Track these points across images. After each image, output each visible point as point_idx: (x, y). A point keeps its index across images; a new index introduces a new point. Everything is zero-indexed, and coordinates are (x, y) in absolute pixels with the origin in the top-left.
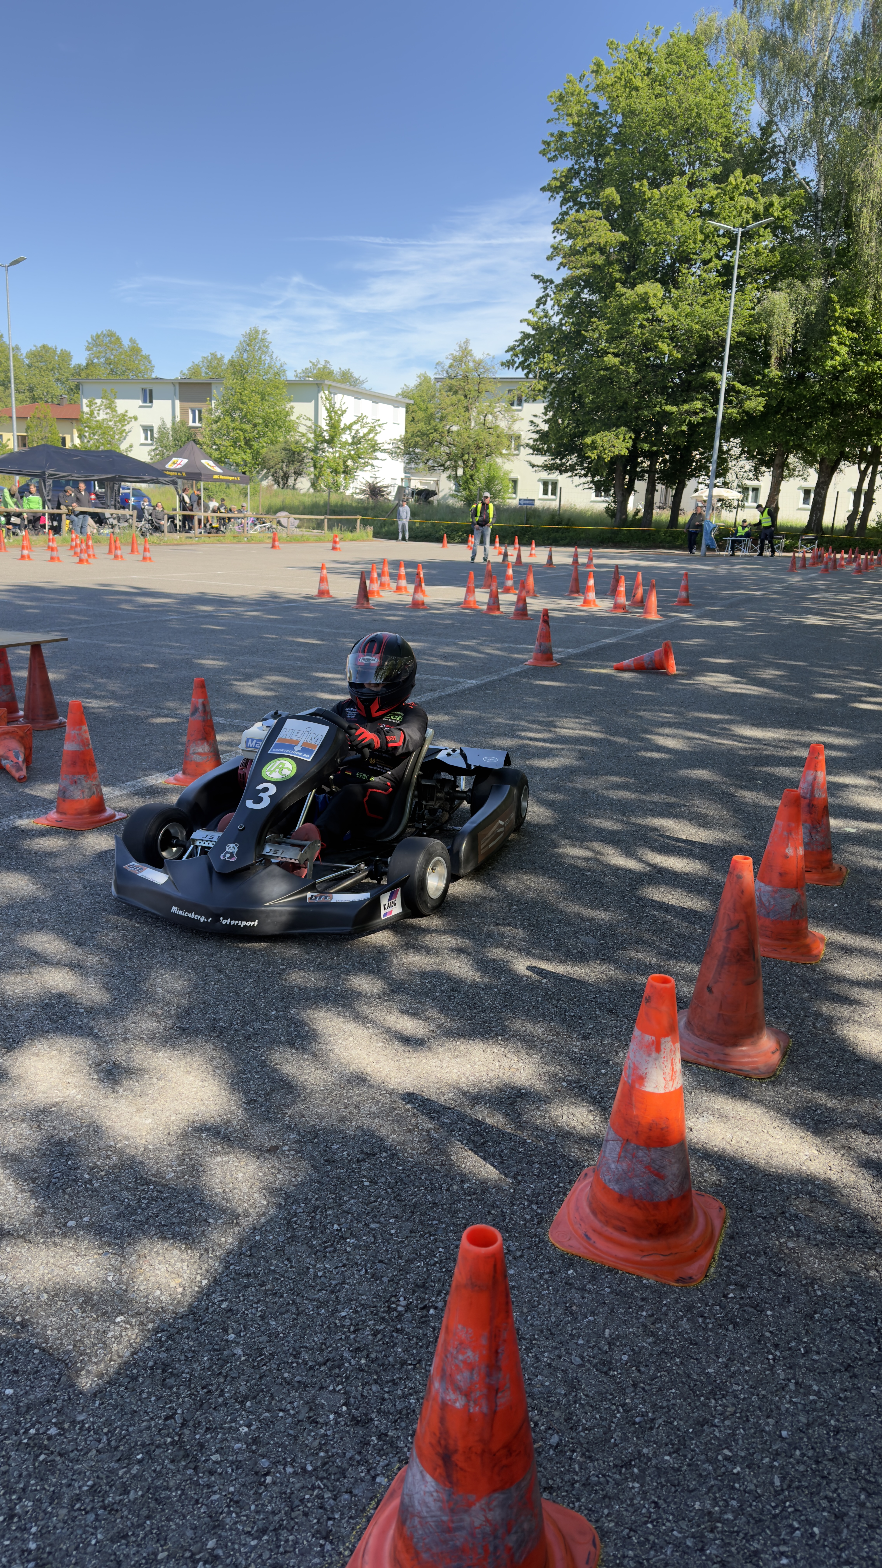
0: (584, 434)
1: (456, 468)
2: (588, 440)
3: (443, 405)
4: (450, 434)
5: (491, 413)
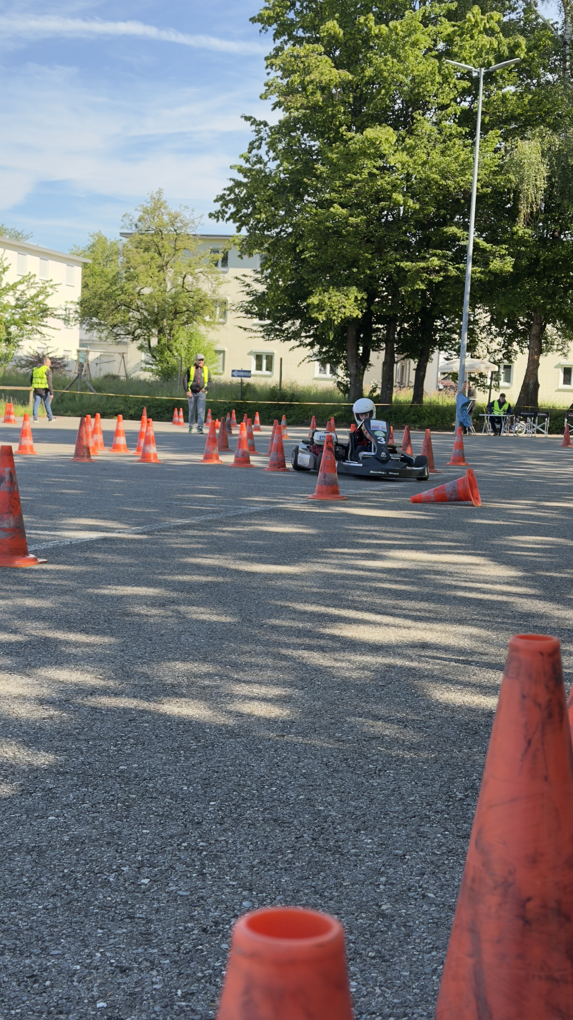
0: (308, 292)
1: (148, 336)
2: (314, 300)
3: (133, 263)
4: (141, 297)
5: (192, 274)
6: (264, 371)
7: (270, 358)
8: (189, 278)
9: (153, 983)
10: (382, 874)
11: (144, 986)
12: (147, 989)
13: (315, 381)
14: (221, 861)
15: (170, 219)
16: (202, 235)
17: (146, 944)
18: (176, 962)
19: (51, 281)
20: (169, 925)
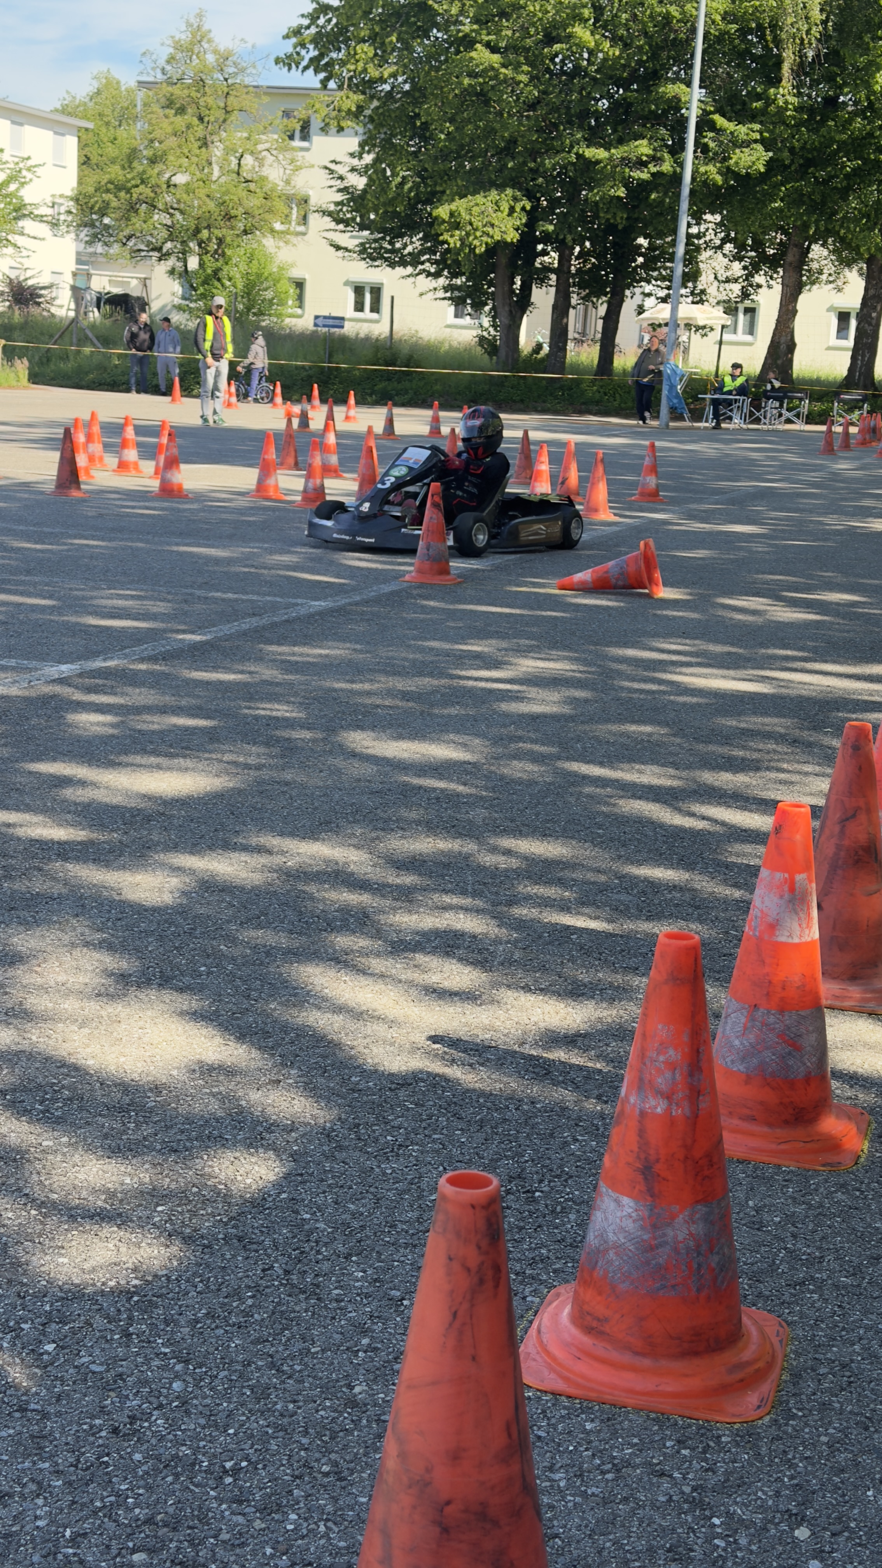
0: (433, 198)
1: (184, 254)
2: (442, 211)
3: (157, 134)
4: (172, 189)
5: (252, 153)
6: (367, 314)
7: (376, 291)
8: (248, 160)
9: (37, 1518)
10: (365, 1332)
11: (24, 1522)
12: (28, 1528)
13: (448, 330)
14: (156, 1311)
15: (217, 60)
16: (268, 87)
17: (36, 1455)
18: (70, 1483)
19: (29, 158)
20: (70, 1423)
